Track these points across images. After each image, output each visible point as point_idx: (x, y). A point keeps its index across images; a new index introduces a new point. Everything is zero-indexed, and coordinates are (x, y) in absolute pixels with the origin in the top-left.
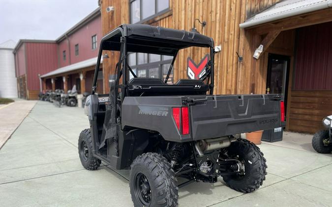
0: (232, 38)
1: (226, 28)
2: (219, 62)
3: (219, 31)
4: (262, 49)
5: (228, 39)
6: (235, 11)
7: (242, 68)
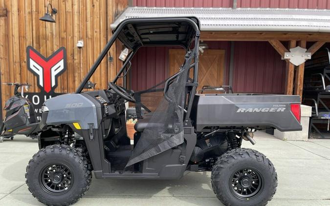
0: (97, 35)
1: (89, 24)
2: (82, 58)
3: (79, 25)
4: (127, 52)
5: (93, 36)
6: (100, 10)
7: (113, 68)
